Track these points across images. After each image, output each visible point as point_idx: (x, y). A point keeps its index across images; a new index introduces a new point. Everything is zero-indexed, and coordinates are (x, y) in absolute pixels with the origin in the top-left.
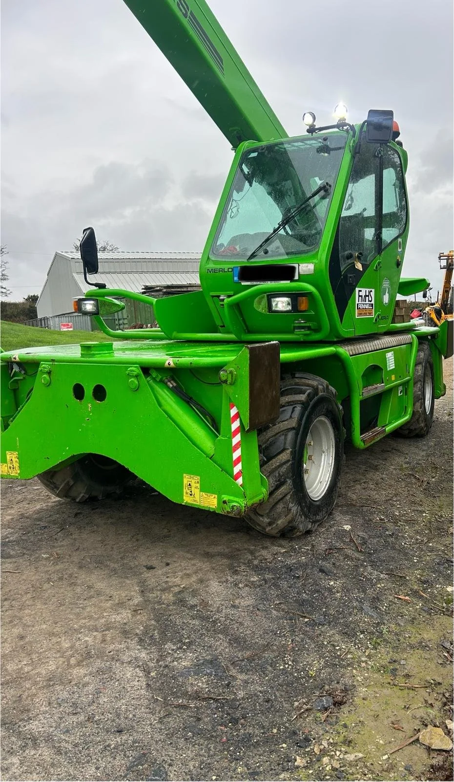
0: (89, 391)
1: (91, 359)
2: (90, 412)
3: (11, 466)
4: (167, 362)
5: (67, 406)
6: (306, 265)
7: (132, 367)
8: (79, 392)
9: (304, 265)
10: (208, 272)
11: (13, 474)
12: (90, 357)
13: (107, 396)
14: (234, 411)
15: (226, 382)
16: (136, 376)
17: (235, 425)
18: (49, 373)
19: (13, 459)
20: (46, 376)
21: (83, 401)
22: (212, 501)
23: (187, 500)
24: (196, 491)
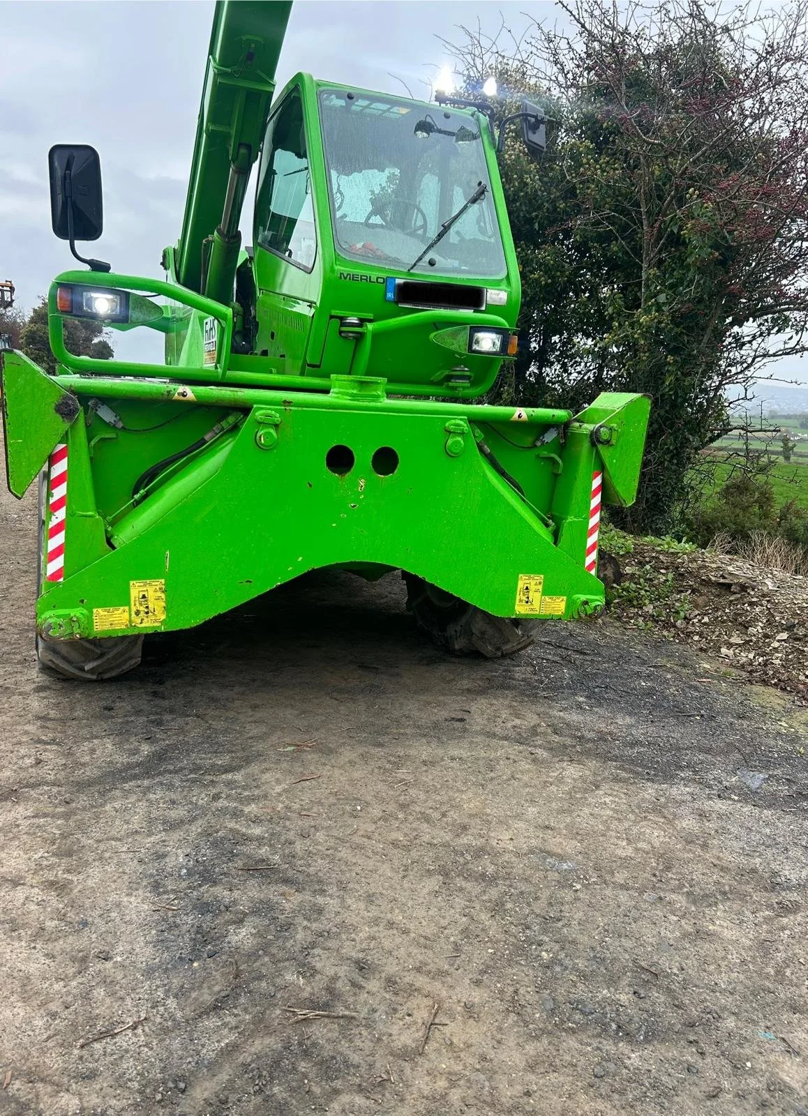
0: (363, 457)
1: (373, 404)
2: (361, 493)
3: (142, 609)
4: (516, 415)
5: (310, 485)
6: (497, 292)
7: (455, 419)
8: (340, 459)
9: (494, 291)
10: (341, 277)
11: (143, 625)
12: (373, 401)
13: (399, 465)
14: (597, 482)
15: (607, 443)
16: (462, 434)
17: (596, 501)
18: (276, 426)
19: (151, 595)
20: (272, 431)
21: (348, 475)
22: (558, 606)
23: (521, 610)
24: (536, 597)
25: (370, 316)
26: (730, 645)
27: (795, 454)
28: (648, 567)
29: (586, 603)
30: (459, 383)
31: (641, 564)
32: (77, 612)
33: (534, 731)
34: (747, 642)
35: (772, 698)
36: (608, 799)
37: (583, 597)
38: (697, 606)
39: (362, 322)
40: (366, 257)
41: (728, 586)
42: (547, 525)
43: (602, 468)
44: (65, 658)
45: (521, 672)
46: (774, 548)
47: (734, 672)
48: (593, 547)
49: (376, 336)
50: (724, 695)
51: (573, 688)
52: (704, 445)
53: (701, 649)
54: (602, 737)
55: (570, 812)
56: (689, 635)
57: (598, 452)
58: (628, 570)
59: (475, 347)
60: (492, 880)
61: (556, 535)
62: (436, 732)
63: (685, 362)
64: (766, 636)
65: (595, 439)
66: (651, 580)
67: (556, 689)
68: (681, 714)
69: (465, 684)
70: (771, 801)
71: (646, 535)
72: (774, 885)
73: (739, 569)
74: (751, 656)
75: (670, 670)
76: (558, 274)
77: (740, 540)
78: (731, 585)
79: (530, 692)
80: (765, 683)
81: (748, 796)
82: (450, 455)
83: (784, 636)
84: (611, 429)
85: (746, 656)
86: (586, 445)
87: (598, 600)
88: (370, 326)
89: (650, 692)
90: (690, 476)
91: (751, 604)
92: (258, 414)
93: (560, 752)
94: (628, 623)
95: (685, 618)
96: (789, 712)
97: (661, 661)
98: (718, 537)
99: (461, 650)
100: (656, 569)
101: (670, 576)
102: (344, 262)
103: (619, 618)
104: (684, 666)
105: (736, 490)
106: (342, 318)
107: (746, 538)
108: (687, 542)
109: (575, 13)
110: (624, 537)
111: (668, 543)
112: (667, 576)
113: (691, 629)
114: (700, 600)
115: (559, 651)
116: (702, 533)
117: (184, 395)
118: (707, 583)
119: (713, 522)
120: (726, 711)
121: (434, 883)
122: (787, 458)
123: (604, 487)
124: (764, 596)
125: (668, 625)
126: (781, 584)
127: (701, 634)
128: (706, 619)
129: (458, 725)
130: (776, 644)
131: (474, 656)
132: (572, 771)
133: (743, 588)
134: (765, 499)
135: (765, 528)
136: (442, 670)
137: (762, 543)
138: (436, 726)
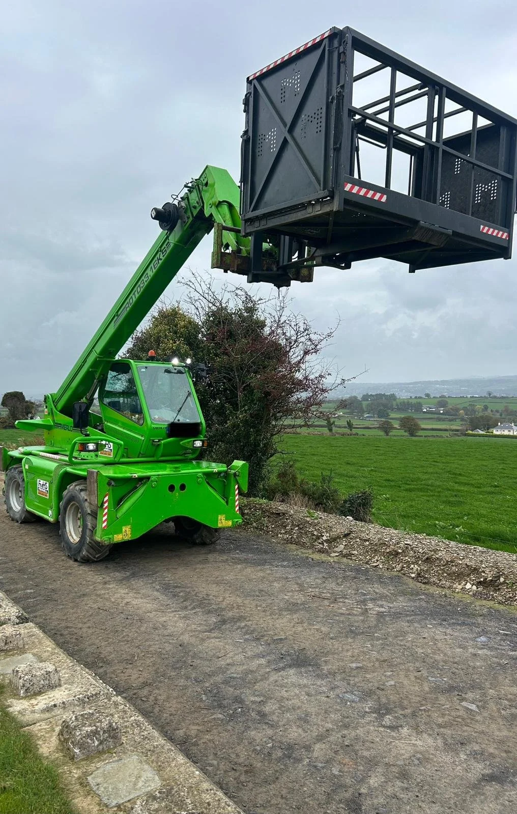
0: (177, 487)
2: (177, 497)
3: (125, 534)
4: (214, 471)
5: (165, 496)
7: (199, 474)
8: (172, 488)
10: (153, 429)
11: (126, 539)
12: (179, 472)
13: (186, 488)
14: (236, 487)
15: (238, 476)
16: (201, 478)
17: (237, 492)
18: (156, 481)
19: (127, 530)
20: (155, 483)
21: (174, 492)
22: (230, 523)
23: (220, 525)
24: (223, 521)
25: (162, 438)
26: (281, 534)
27: (336, 426)
28: (252, 510)
29: (237, 522)
30: (188, 455)
31: (250, 509)
32: (111, 536)
33: (227, 560)
34: (286, 532)
35: (293, 547)
36: (249, 570)
37: (236, 520)
38: (270, 522)
39: (159, 440)
40: (160, 421)
41: (279, 514)
42: (224, 500)
43: (238, 483)
44: (90, 554)
45: (218, 547)
46: (298, 498)
47: (282, 542)
48: (237, 506)
49: (164, 444)
50: (279, 547)
51: (235, 549)
52: (268, 459)
53: (272, 536)
54: (245, 559)
55: (240, 573)
56: (268, 532)
57: (236, 479)
58: (246, 511)
59: (195, 446)
60: (227, 583)
61: (227, 502)
62: (200, 562)
63: (257, 431)
64: (292, 529)
65: (235, 475)
66: (254, 514)
67: (230, 550)
68: (266, 552)
69: (203, 552)
70: (289, 567)
71: (251, 497)
72: (287, 578)
73: (282, 507)
74: (288, 536)
75: (263, 543)
76: (206, 394)
77: (285, 496)
78: (280, 513)
79: (222, 552)
80: (291, 543)
81: (282, 566)
82: (198, 483)
83: (297, 528)
84: (239, 472)
85: (285, 537)
86: (233, 476)
87: (240, 521)
88: (162, 442)
89: (257, 548)
90: (264, 471)
91: (287, 519)
92: (152, 479)
93: (236, 563)
94: (248, 530)
95: (267, 526)
96: (297, 550)
97: (260, 541)
98: (278, 496)
99: (198, 543)
100: (255, 510)
101: (260, 512)
102: (154, 424)
103: (245, 529)
104: (267, 541)
105: (282, 475)
106: (153, 440)
107: (287, 494)
108: (265, 499)
109: (202, 294)
110: (243, 499)
111: (257, 500)
112: (259, 513)
113: (269, 530)
114: (271, 520)
115: (228, 541)
116: (270, 494)
117: (135, 476)
118: (273, 513)
119: (275, 490)
120: (279, 551)
121: (215, 585)
122: (331, 430)
123: (238, 488)
124: (290, 516)
125: (261, 529)
126: (296, 511)
127: (272, 531)
128: (273, 526)
129: (206, 561)
130: (295, 531)
131: (203, 544)
132: (239, 566)
133: (284, 514)
134: (294, 478)
135: (294, 490)
136: (194, 549)
137: (293, 496)
138: (200, 561)
